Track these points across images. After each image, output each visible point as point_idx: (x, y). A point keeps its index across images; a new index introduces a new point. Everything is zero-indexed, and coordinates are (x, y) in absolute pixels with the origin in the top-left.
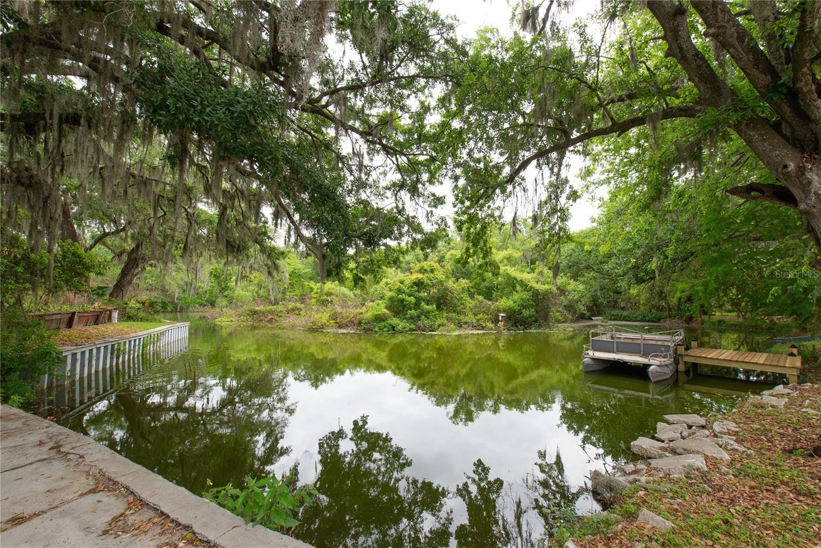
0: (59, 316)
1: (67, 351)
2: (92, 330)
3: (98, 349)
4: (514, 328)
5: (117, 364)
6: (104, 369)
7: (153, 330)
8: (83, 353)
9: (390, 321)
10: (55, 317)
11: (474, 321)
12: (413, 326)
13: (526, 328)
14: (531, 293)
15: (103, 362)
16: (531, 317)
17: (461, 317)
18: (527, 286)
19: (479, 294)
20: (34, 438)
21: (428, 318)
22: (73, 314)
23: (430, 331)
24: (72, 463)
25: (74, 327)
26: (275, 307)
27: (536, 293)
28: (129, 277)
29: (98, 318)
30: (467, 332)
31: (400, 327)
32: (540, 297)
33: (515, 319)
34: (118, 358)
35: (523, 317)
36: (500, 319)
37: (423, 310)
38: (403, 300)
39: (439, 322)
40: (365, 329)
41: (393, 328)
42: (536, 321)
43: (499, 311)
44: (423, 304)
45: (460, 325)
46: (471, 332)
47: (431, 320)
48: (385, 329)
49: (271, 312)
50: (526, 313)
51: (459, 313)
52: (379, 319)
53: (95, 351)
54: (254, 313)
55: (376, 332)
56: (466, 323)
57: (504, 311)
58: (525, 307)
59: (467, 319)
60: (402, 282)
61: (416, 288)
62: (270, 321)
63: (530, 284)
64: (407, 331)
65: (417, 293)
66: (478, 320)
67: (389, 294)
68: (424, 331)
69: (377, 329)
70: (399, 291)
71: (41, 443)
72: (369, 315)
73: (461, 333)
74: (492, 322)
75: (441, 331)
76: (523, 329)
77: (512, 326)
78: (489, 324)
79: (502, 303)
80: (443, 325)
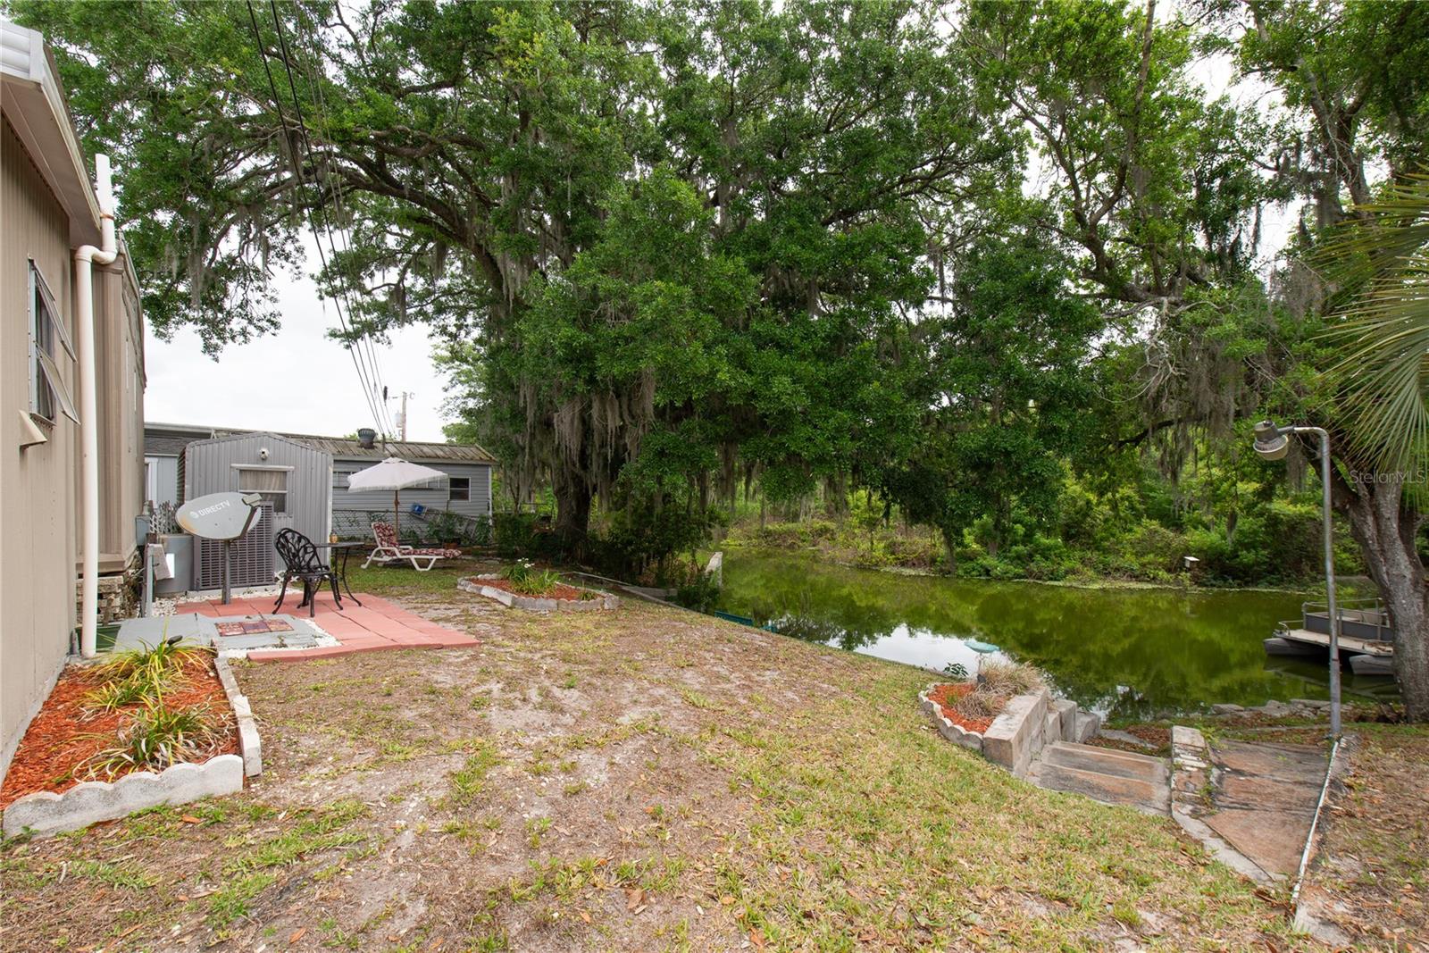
4: (1220, 582)
9: (980, 561)
11: (1136, 566)
12: (1021, 571)
13: (1247, 584)
14: (1262, 521)
16: (1259, 564)
17: (1110, 558)
19: (1150, 517)
21: (1047, 559)
23: (1051, 579)
26: (793, 525)
27: (1273, 521)
30: (1118, 584)
31: (998, 571)
32: (1283, 528)
33: (1223, 566)
35: (1240, 563)
36: (1188, 565)
37: (1037, 545)
39: (1067, 564)
40: (941, 570)
41: (987, 572)
42: (1273, 569)
43: (1187, 552)
45: (1106, 572)
46: (1125, 585)
47: (1053, 562)
48: (974, 573)
49: (791, 533)
50: (1247, 557)
51: (1106, 551)
52: (965, 556)
54: (768, 534)
55: (959, 577)
56: (1117, 570)
57: (1198, 551)
58: (1248, 547)
59: (1120, 562)
62: (791, 547)
64: (1010, 579)
65: (1027, 518)
66: (1143, 565)
68: (1040, 579)
69: (961, 572)
73: (1107, 585)
74: (1169, 571)
75: (1070, 581)
76: (1239, 586)
77: (1215, 579)
78: (1163, 574)
79: (1195, 537)
80: (1073, 571)
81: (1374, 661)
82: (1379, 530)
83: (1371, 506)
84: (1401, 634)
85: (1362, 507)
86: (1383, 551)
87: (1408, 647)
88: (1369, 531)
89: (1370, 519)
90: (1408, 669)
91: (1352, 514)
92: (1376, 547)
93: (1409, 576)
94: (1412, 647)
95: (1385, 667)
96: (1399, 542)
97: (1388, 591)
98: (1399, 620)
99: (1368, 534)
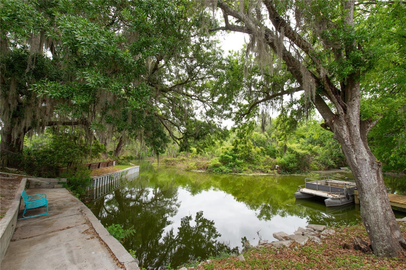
0: (95, 164)
1: (95, 178)
2: (105, 169)
3: (105, 177)
4: (285, 173)
5: (111, 182)
6: (107, 184)
7: (125, 169)
8: (100, 179)
9: (221, 168)
10: (94, 165)
11: (263, 169)
12: (231, 170)
13: (292, 173)
14: (295, 155)
15: (107, 182)
16: (295, 167)
17: (256, 166)
18: (293, 151)
19: (268, 155)
20: (77, 208)
21: (239, 166)
22: (100, 163)
23: (240, 173)
24: (83, 216)
25: (100, 167)
26: (175, 158)
27: (298, 155)
28: (120, 147)
29: (108, 164)
30: (257, 174)
31: (224, 171)
32: (300, 157)
33: (286, 168)
34: (112, 180)
35: (290, 167)
36: (276, 168)
37: (236, 162)
38: (227, 157)
39: (244, 168)
41: (222, 171)
42: (298, 169)
43: (276, 164)
44: (237, 159)
45: (255, 170)
46: (260, 174)
48: (218, 171)
49: (173, 161)
50: (291, 165)
51: (255, 164)
52: (216, 166)
53: (104, 178)
54: (167, 161)
55: (214, 172)
57: (280, 164)
58: (292, 162)
59: (259, 167)
60: (228, 149)
61: (233, 152)
62: (173, 165)
63: (295, 150)
65: (234, 154)
66: (265, 168)
67: (222, 154)
68: (236, 173)
69: (214, 171)
70: (226, 153)
71: (78, 209)
72: (211, 165)
73: (254, 174)
74: (271, 170)
75: (244, 173)
76: (290, 174)
77: (284, 172)
78: (269, 171)
79: (278, 160)
80: (245, 170)
82: (350, 134)
83: (345, 120)
84: (366, 195)
85: (341, 121)
86: (353, 145)
87: (371, 203)
88: (345, 134)
89: (345, 127)
90: (373, 218)
91: (335, 125)
92: (349, 143)
93: (368, 160)
94: (374, 203)
96: (361, 140)
97: (357, 169)
98: (364, 186)
99: (345, 136)
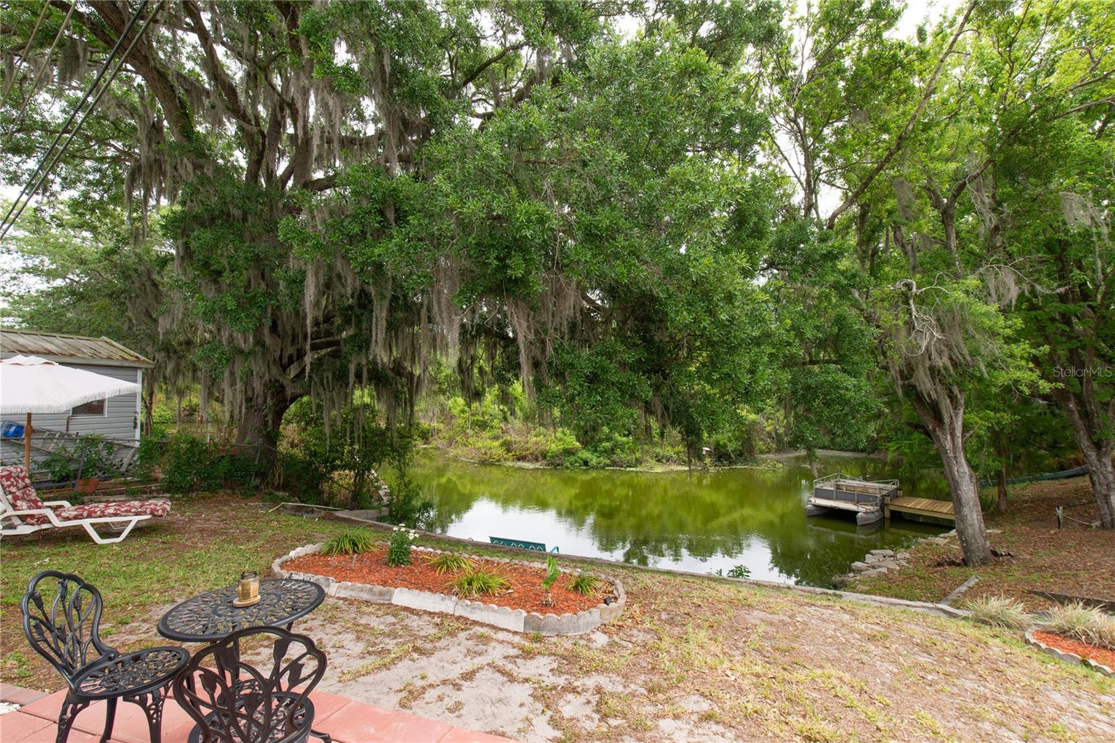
4: (720, 464)
12: (608, 461)
13: (731, 463)
16: (736, 451)
21: (623, 452)
23: (629, 466)
30: (666, 468)
31: (593, 462)
33: (721, 454)
35: (728, 450)
36: (704, 453)
37: (616, 442)
39: (637, 456)
40: (552, 464)
41: (586, 463)
45: (659, 460)
46: (674, 468)
47: (627, 454)
50: (731, 447)
52: (569, 452)
55: (567, 468)
56: (665, 457)
64: (601, 468)
66: (677, 454)
68: (621, 467)
72: (555, 448)
75: (641, 468)
76: (728, 465)
80: (641, 460)
81: (864, 515)
82: (953, 444)
86: (955, 458)
90: (970, 531)
93: (967, 473)
94: (971, 517)
95: (869, 519)
96: (962, 452)
98: (964, 500)
